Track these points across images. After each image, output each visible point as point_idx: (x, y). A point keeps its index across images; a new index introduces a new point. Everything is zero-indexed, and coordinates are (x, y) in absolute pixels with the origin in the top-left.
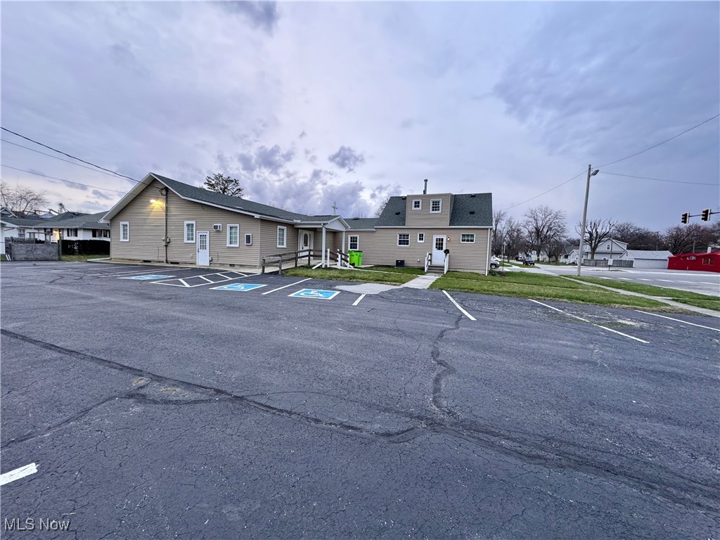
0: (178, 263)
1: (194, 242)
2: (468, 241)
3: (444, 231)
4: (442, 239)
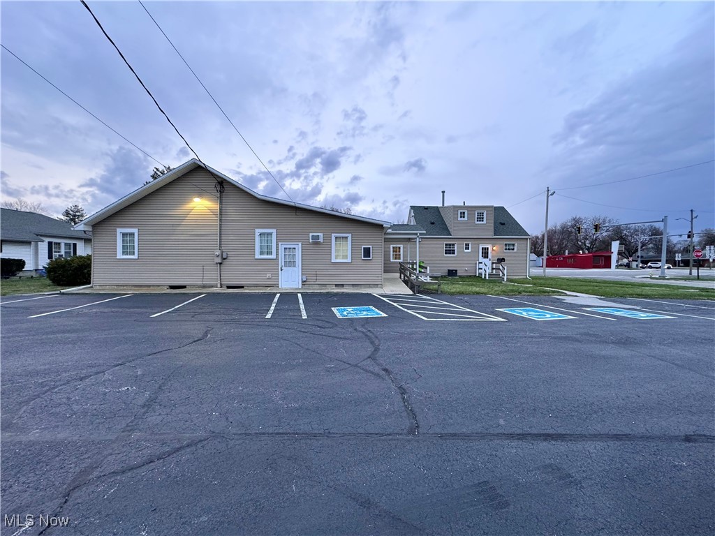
0: (242, 287)
1: (273, 256)
2: (509, 249)
3: (488, 241)
4: (488, 248)
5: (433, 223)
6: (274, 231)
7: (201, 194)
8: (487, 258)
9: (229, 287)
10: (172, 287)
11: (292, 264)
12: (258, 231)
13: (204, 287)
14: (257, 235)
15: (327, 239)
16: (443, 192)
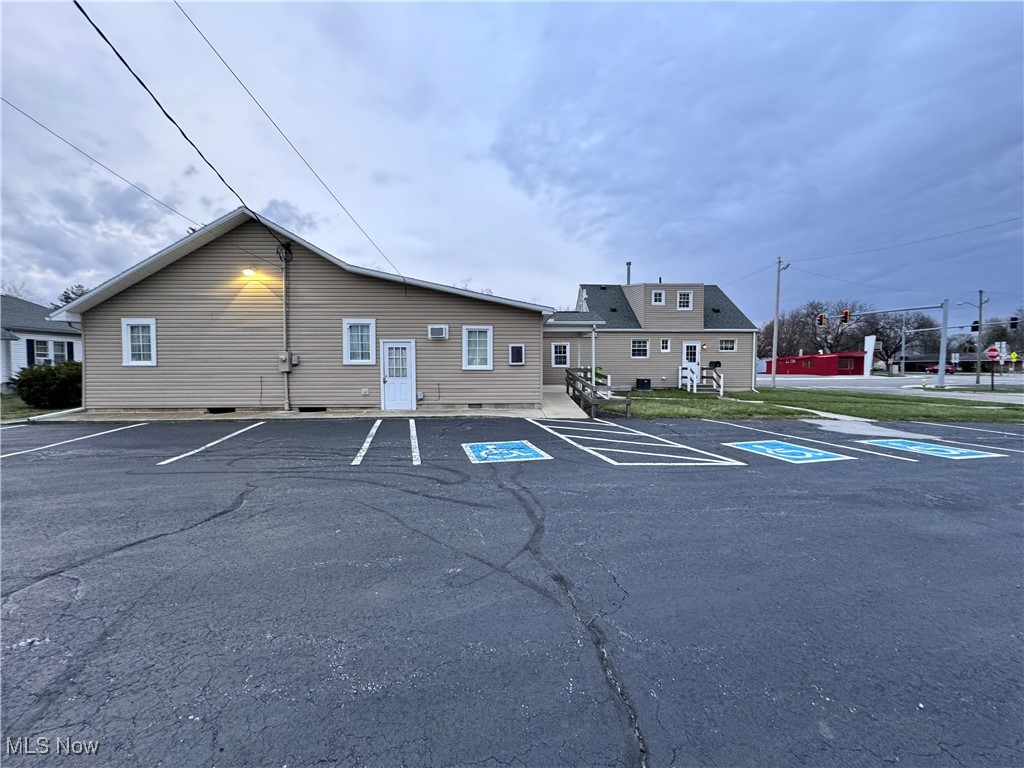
0: (323, 409)
1: (372, 361)
2: (726, 349)
3: (697, 336)
4: (695, 347)
5: (614, 310)
6: (371, 322)
7: (255, 264)
8: (694, 361)
9: (303, 410)
10: (213, 411)
11: (399, 372)
12: (347, 322)
13: (264, 409)
14: (345, 327)
15: (455, 333)
16: (629, 264)
